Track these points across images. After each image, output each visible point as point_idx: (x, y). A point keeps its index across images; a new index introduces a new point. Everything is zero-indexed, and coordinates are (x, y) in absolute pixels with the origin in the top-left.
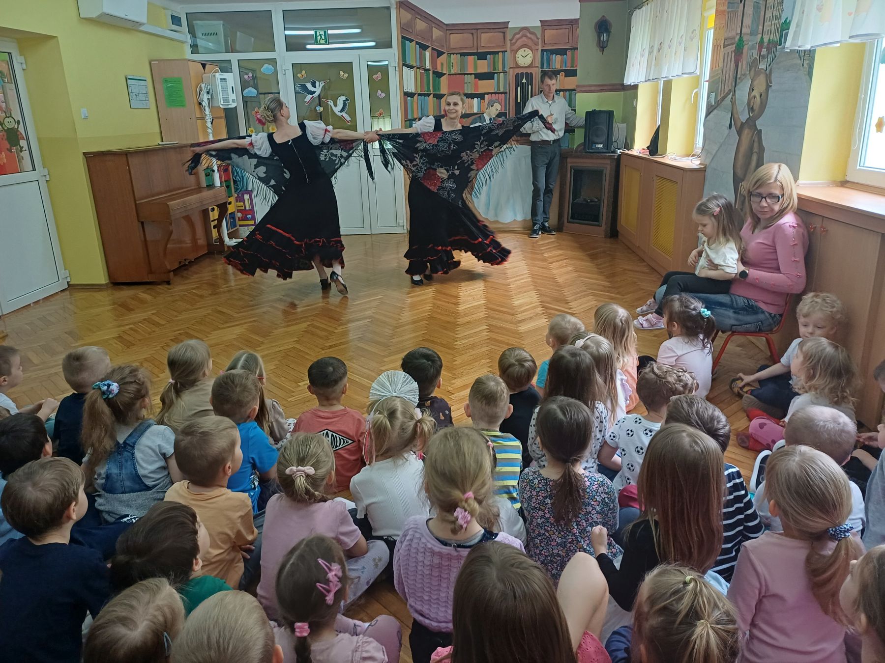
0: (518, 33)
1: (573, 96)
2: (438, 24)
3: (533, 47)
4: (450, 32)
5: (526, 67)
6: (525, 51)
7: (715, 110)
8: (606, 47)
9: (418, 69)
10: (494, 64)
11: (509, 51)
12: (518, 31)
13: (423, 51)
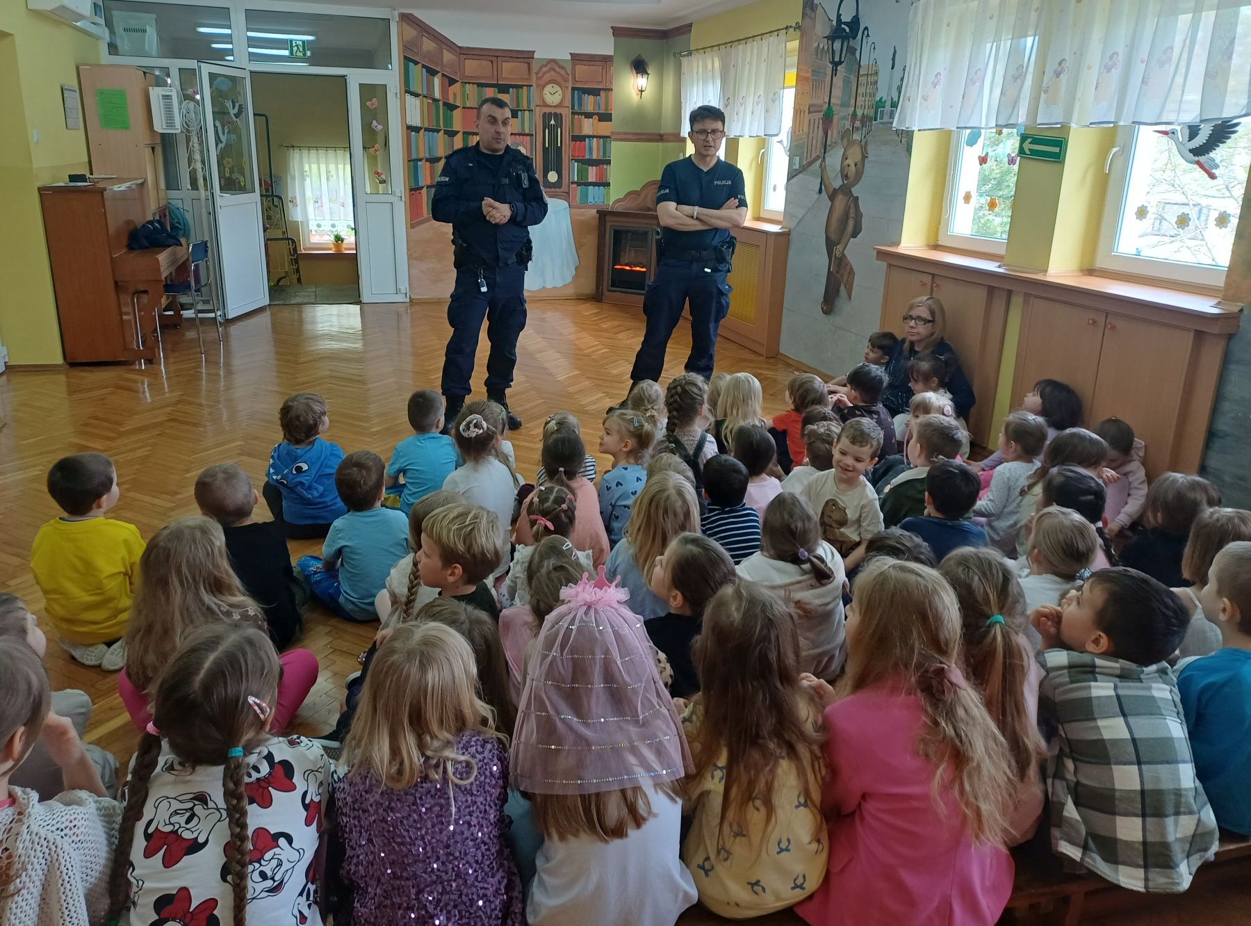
0: (546, 66)
1: (607, 145)
2: (451, 45)
3: (562, 83)
4: (465, 57)
5: (555, 106)
6: (553, 87)
7: (800, 174)
8: (644, 91)
9: (425, 99)
10: (518, 99)
11: (535, 85)
12: (545, 63)
13: (431, 77)
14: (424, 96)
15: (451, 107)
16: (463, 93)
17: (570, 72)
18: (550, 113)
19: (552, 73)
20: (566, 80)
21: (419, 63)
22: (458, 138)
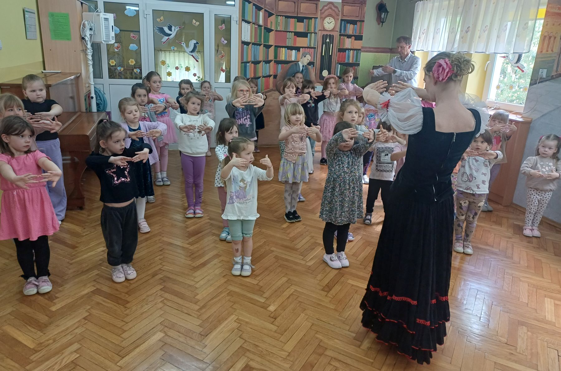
1: (359, 54)
3: (335, 16)
5: (330, 31)
6: (330, 19)
7: (547, 82)
8: (384, 22)
9: (253, 25)
10: (308, 26)
11: (319, 18)
12: (326, 4)
13: (258, 11)
14: (253, 23)
15: (269, 30)
16: (277, 21)
17: (340, 10)
18: (327, 35)
19: (330, 10)
20: (338, 15)
21: (251, 2)
22: (272, 50)
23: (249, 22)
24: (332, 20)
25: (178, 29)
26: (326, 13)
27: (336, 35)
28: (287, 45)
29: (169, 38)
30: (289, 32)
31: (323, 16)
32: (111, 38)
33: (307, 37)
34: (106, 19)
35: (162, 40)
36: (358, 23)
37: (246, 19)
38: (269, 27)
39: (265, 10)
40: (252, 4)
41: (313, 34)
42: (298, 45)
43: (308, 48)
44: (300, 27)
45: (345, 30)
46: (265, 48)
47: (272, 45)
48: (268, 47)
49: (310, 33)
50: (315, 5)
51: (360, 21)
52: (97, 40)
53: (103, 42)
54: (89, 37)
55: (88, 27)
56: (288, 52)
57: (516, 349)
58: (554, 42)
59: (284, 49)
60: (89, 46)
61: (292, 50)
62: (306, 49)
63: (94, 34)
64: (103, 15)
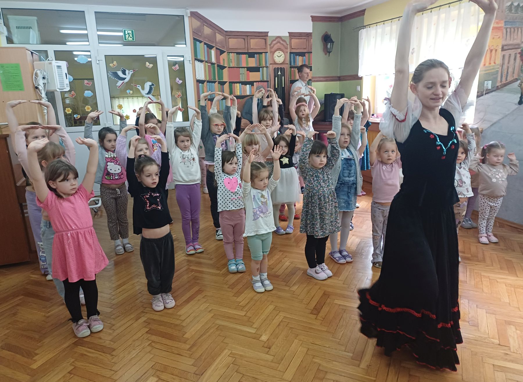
2: (221, 30)
3: (284, 50)
4: (229, 37)
5: (280, 64)
6: (279, 52)
7: (493, 93)
8: (331, 52)
9: (206, 63)
10: (260, 61)
11: (269, 52)
12: (274, 39)
13: (210, 50)
14: (206, 62)
15: (222, 68)
16: (229, 59)
17: (288, 43)
18: (278, 68)
19: (279, 44)
20: (287, 48)
21: (202, 42)
22: (226, 86)
23: (201, 61)
24: (281, 53)
25: (132, 72)
26: (276, 47)
27: (287, 67)
28: (241, 80)
29: (123, 82)
30: (242, 68)
31: (273, 50)
32: (65, 86)
33: (259, 72)
34: (59, 67)
35: (117, 85)
36: (307, 55)
37: (199, 58)
38: (222, 64)
39: (217, 48)
40: (203, 43)
41: (265, 68)
42: (251, 80)
43: (261, 81)
44: (252, 62)
45: (295, 62)
46: (220, 85)
47: (226, 82)
48: (222, 83)
49: (262, 67)
50: (264, 40)
51: (308, 53)
52: (51, 88)
53: (58, 90)
54: (42, 86)
55: (40, 76)
56: (242, 87)
57: (510, 349)
58: (496, 55)
59: (238, 84)
60: (43, 95)
61: (246, 85)
62: (260, 83)
63: (48, 83)
64: (55, 63)
